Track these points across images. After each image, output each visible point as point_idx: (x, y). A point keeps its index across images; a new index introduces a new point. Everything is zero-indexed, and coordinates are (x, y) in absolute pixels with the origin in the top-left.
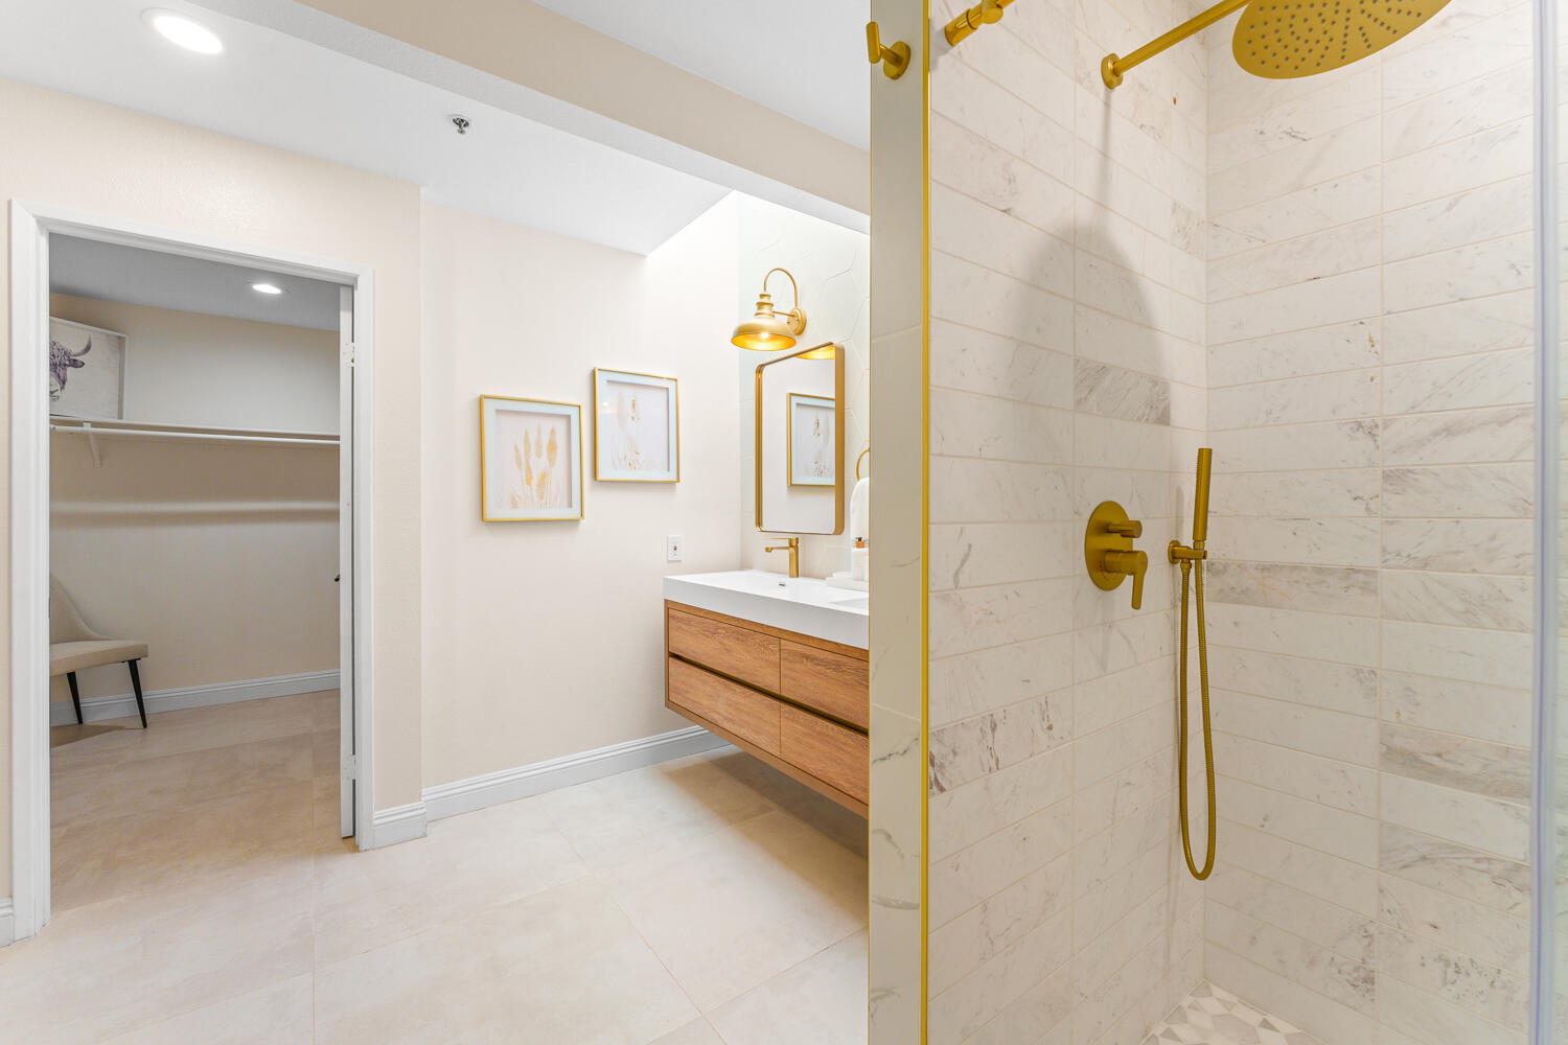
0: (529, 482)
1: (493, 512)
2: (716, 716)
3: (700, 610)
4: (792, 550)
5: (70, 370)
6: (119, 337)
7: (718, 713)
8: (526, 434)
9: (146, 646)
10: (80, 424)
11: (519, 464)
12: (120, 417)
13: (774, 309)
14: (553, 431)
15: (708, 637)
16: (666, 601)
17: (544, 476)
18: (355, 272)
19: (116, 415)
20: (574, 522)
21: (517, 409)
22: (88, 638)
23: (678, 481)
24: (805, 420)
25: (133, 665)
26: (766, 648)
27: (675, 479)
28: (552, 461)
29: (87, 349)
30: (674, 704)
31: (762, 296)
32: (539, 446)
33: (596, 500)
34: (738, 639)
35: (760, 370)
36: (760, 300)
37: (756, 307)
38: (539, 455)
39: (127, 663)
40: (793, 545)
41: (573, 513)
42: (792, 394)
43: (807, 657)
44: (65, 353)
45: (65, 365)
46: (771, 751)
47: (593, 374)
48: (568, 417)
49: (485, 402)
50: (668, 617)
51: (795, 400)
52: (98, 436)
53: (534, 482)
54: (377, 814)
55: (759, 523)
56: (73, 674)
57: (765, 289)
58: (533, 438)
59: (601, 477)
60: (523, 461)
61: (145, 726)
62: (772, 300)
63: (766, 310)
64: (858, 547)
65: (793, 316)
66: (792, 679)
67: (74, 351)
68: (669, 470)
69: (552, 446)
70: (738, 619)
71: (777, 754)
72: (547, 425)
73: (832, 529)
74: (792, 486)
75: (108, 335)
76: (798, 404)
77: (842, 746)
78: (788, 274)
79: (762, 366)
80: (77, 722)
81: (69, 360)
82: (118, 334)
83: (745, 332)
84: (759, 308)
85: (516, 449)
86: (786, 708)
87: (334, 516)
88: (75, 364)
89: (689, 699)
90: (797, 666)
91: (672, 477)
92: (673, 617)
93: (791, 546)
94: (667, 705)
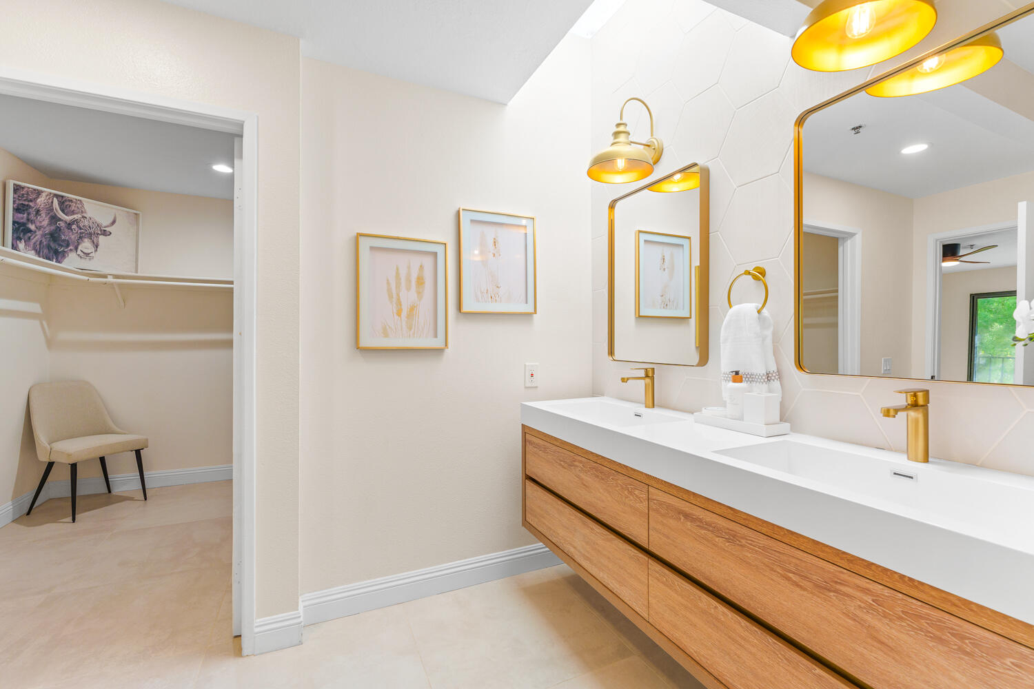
0: (399, 314)
1: (366, 342)
2: (572, 550)
3: (556, 439)
4: (648, 380)
5: (101, 237)
6: (136, 214)
7: (575, 548)
8: (397, 269)
9: (147, 440)
10: (105, 276)
11: (391, 296)
12: (137, 272)
13: (631, 138)
14: (421, 267)
15: (563, 467)
16: (524, 426)
17: (412, 308)
18: (242, 119)
19: (134, 270)
20: (438, 352)
21: (389, 246)
22: (113, 432)
23: (535, 312)
24: (652, 255)
25: (138, 453)
26: (631, 493)
27: (532, 310)
28: (420, 293)
29: (114, 222)
30: (530, 525)
31: (618, 125)
32: (408, 280)
33: (459, 332)
34: (597, 476)
35: (612, 206)
36: (616, 130)
37: (612, 138)
38: (408, 289)
39: (134, 452)
40: (649, 375)
41: (437, 343)
42: (640, 232)
43: (687, 516)
44: (98, 225)
45: (98, 234)
46: (637, 609)
47: (458, 213)
48: (435, 254)
49: (361, 240)
50: (525, 441)
51: (643, 237)
52: (120, 285)
53: (404, 314)
54: (258, 621)
55: (611, 352)
56: (104, 457)
57: (621, 119)
58: (403, 273)
59: (465, 309)
60: (395, 296)
61: (146, 499)
62: (628, 129)
63: (622, 138)
64: (734, 381)
65: (648, 146)
66: (664, 535)
67: (104, 224)
68: (527, 303)
69: (420, 281)
70: (598, 456)
71: (645, 615)
72: (416, 261)
73: (696, 360)
74: (640, 317)
75: (128, 212)
76: (645, 241)
77: (738, 639)
78: (645, 105)
79: (615, 201)
80: (107, 492)
81: (101, 230)
82: (135, 212)
83: (602, 163)
84: (615, 138)
85: (388, 283)
86: (656, 567)
87: (229, 344)
88: (105, 233)
89: (544, 523)
90: (672, 522)
91: (530, 309)
92: (530, 442)
93: (647, 376)
94: (523, 525)
